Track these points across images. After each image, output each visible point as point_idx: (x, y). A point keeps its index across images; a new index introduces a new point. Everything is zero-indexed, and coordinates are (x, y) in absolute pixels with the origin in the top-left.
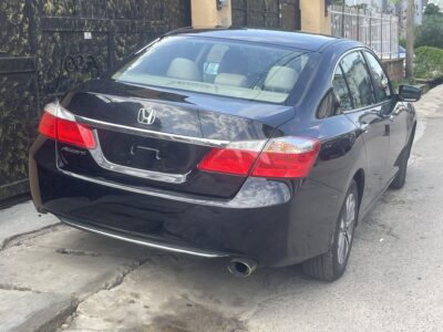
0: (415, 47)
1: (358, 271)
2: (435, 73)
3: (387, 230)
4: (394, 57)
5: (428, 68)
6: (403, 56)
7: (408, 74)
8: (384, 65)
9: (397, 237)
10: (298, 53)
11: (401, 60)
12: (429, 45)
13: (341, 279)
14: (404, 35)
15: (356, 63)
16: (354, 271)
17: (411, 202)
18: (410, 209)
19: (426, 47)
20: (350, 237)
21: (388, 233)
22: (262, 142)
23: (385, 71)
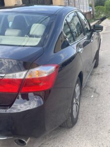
0: (95, 6)
1: (84, 118)
2: (102, 15)
3: (94, 90)
4: (88, 11)
5: (100, 14)
6: (91, 10)
7: (93, 17)
8: (85, 15)
9: (98, 94)
10: (47, 17)
11: (90, 12)
12: (99, 5)
13: (76, 124)
14: (91, 2)
15: (74, 16)
16: (82, 118)
17: (102, 74)
18: (102, 77)
19: (98, 6)
20: (78, 103)
21: (95, 92)
22: (24, 73)
23: (85, 17)
